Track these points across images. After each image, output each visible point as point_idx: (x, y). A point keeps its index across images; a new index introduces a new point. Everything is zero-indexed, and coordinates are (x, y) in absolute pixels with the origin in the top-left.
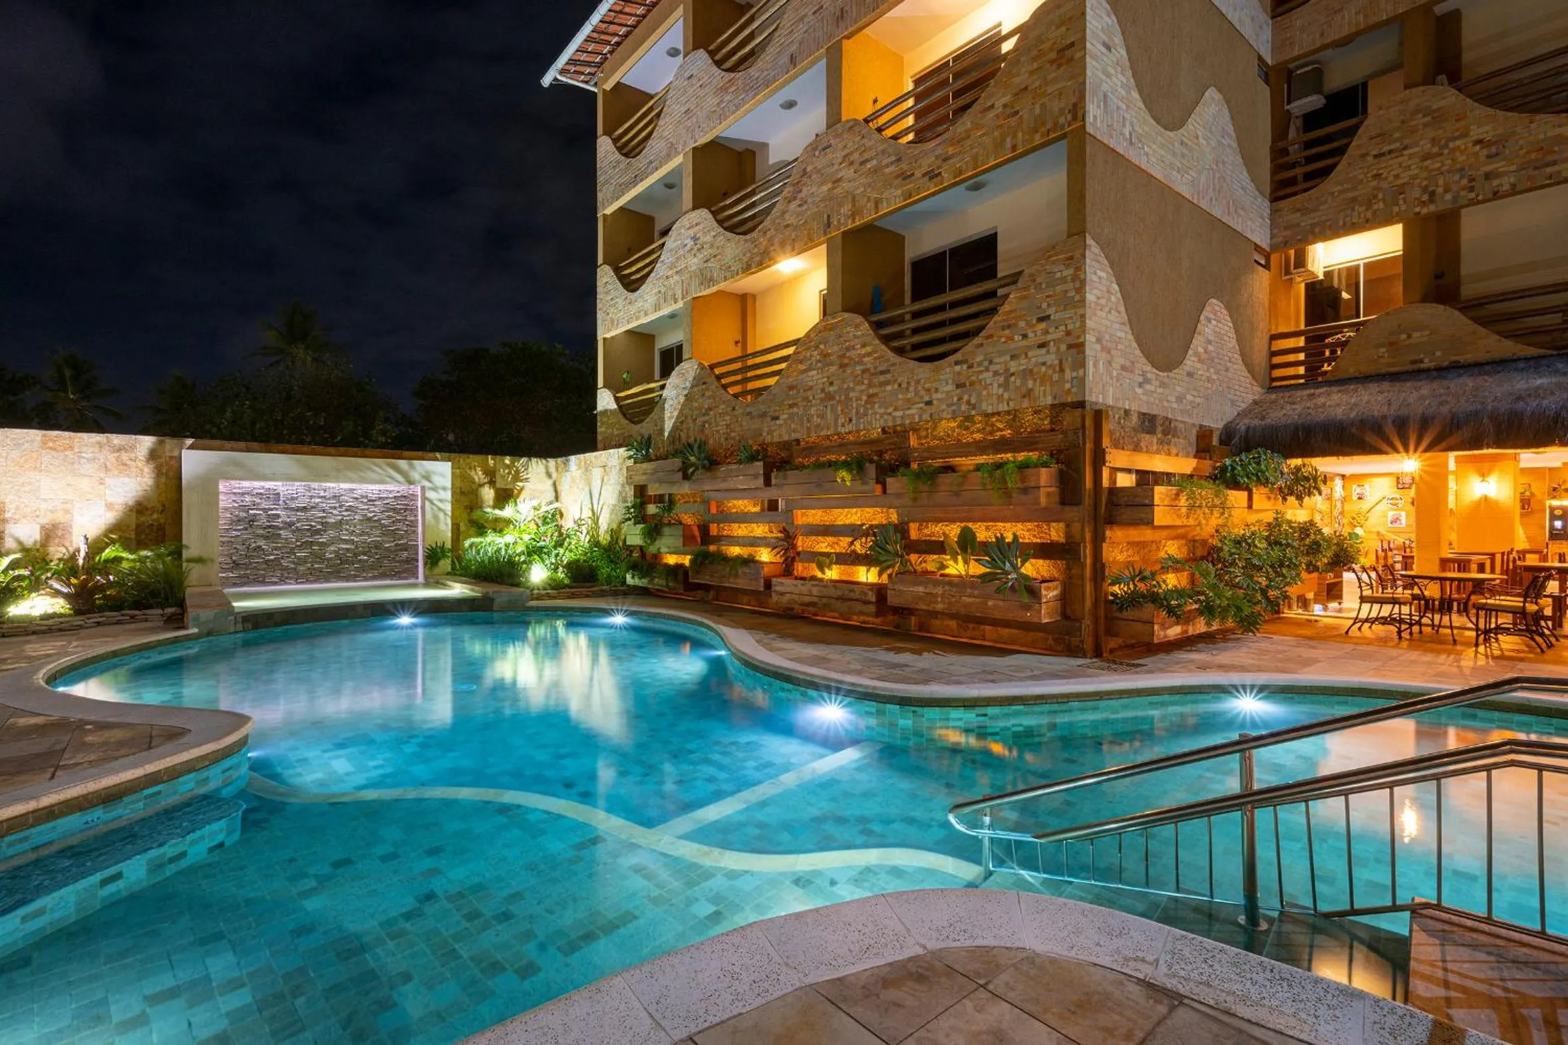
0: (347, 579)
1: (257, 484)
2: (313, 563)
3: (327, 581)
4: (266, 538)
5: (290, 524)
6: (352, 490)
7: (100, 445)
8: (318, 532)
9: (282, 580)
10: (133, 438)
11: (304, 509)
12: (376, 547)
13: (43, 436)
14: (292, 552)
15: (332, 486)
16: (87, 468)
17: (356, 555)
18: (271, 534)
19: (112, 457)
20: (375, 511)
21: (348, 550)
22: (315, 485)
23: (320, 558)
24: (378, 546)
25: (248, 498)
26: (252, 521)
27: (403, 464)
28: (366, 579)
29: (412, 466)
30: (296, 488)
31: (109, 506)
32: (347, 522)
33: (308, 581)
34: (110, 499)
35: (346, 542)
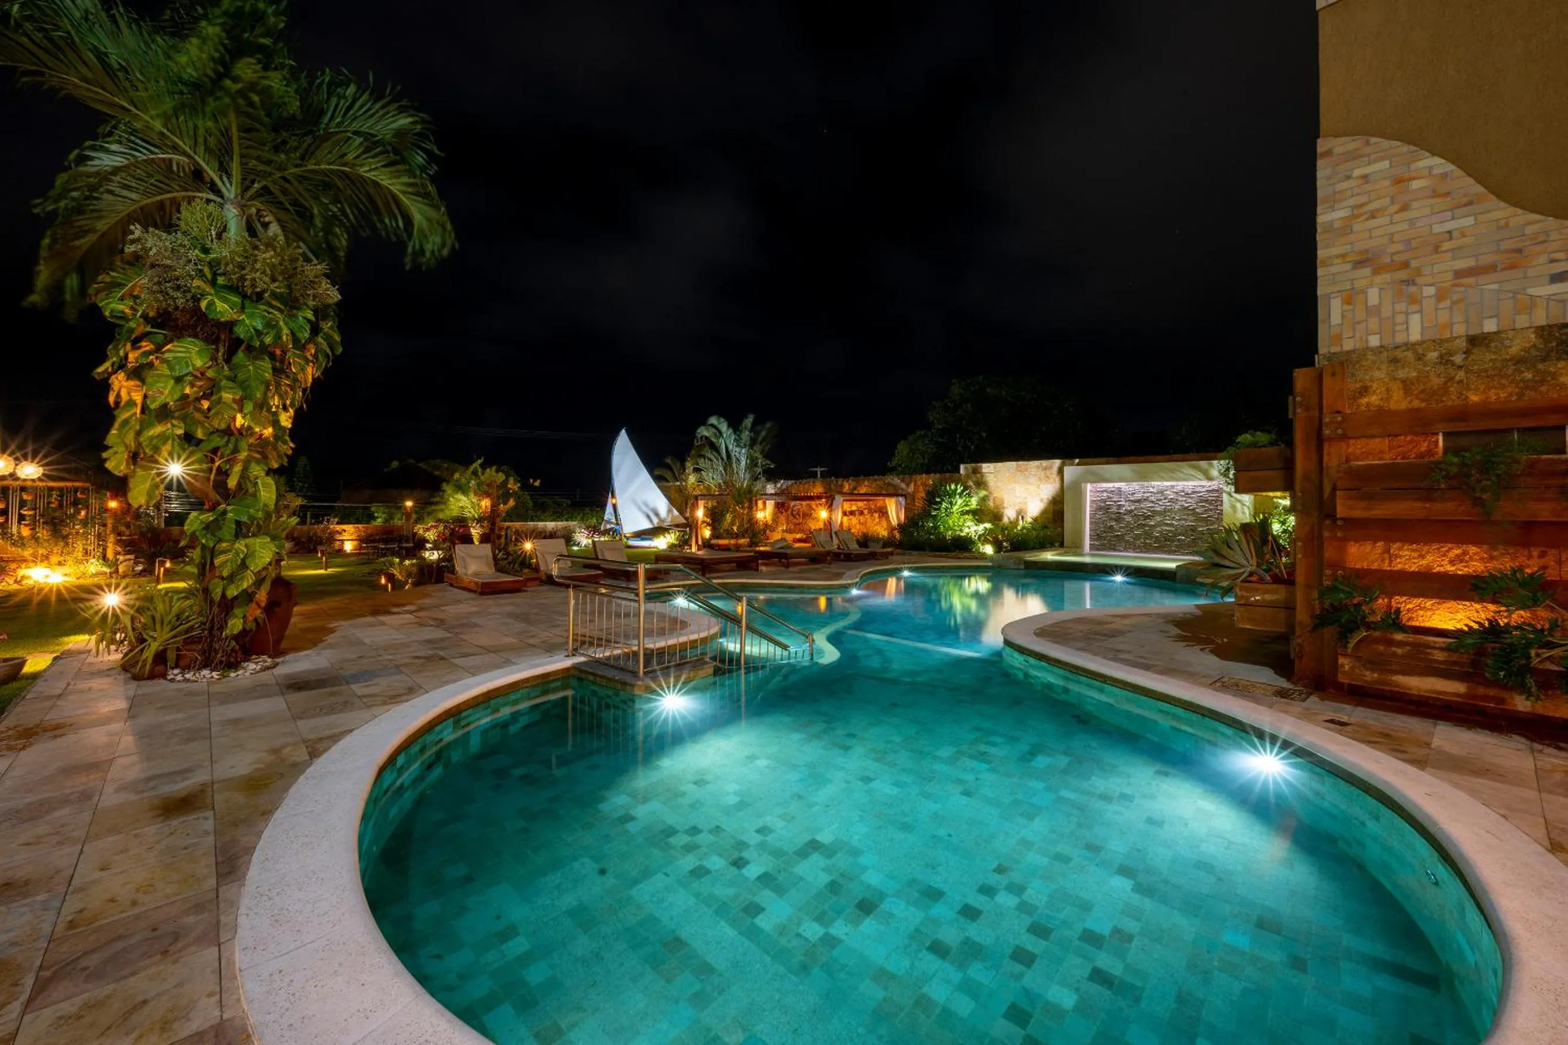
0: (1169, 552)
1: (1111, 485)
2: (1145, 539)
3: (1155, 553)
4: (1116, 520)
5: (1131, 511)
6: (1173, 487)
7: (1038, 467)
8: (1148, 517)
9: (1126, 550)
10: (1051, 461)
11: (1139, 501)
12: (1193, 531)
13: (1018, 466)
14: (1132, 530)
15: (1157, 484)
16: (1033, 480)
17: (1175, 535)
18: (1119, 518)
19: (1043, 473)
20: (1191, 503)
21: (1170, 531)
22: (1146, 484)
23: (1148, 535)
24: (1193, 529)
25: (1105, 494)
26: (1109, 507)
27: (1203, 464)
28: (1183, 554)
29: (1211, 465)
30: (1135, 486)
31: (1042, 500)
32: (1169, 511)
33: (1141, 552)
34: (1042, 496)
35: (1167, 525)
